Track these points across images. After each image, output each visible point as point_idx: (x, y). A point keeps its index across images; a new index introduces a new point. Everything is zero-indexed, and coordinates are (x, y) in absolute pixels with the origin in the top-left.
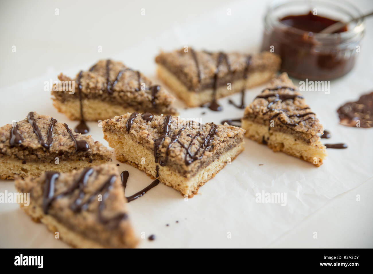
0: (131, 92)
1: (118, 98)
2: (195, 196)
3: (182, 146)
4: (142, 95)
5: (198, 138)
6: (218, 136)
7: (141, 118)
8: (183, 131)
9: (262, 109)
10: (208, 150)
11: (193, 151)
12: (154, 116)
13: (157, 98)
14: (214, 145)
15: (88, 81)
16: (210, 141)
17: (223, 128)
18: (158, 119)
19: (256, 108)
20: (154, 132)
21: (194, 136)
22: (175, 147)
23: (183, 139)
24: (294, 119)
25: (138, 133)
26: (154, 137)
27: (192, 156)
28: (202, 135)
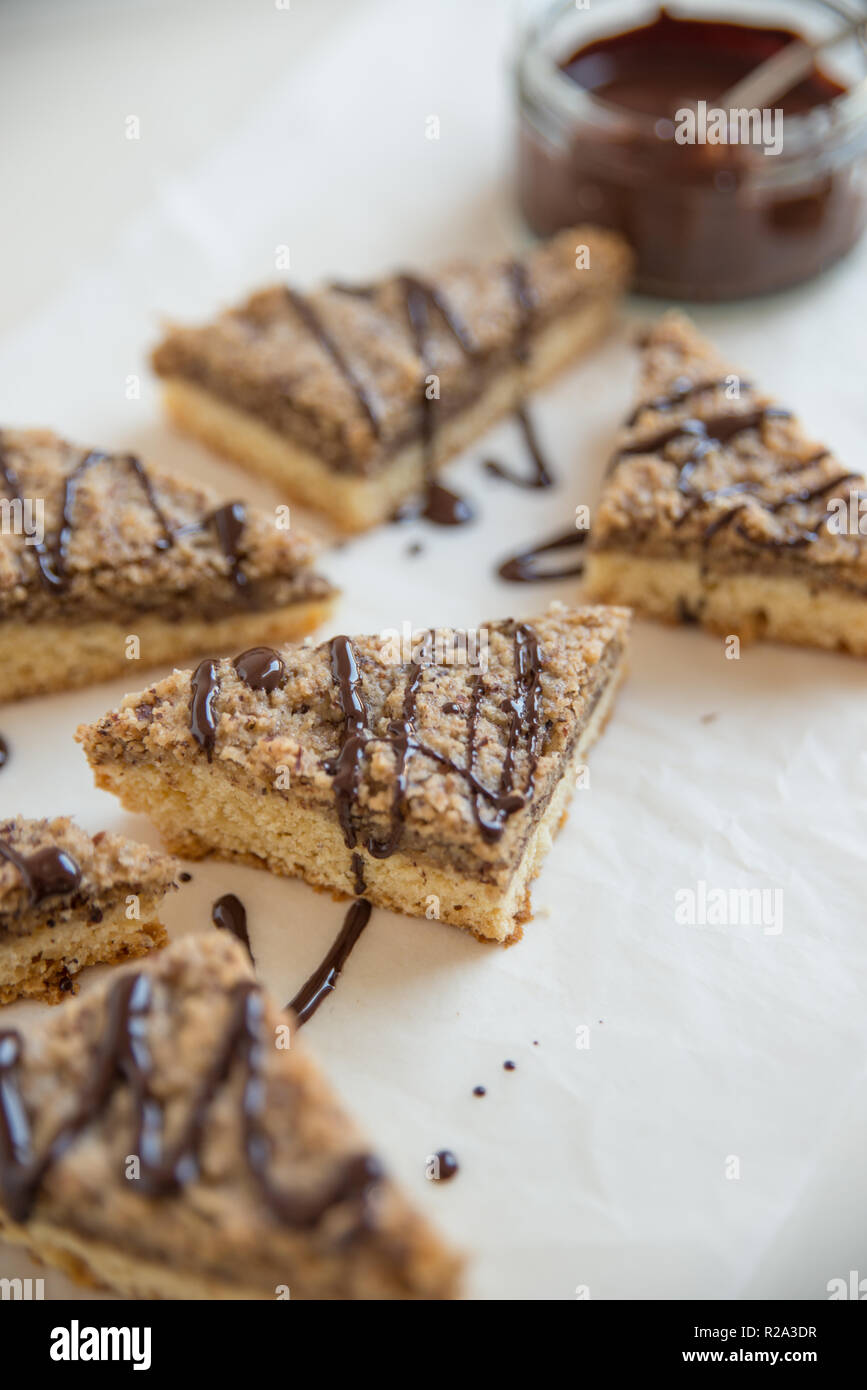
0: (141, 563)
1: (93, 595)
2: (526, 928)
3: (445, 766)
4: (186, 562)
5: (487, 706)
6: (555, 675)
7: (239, 684)
8: (422, 697)
9: (661, 507)
10: (539, 745)
11: (490, 774)
12: (286, 658)
13: (244, 556)
14: (554, 718)
16: (535, 702)
17: (555, 629)
18: (305, 671)
19: (639, 505)
20: (310, 729)
21: (469, 701)
22: (421, 782)
23: (434, 732)
24: (793, 516)
25: (247, 751)
26: (316, 750)
27: (494, 796)
28: (495, 691)
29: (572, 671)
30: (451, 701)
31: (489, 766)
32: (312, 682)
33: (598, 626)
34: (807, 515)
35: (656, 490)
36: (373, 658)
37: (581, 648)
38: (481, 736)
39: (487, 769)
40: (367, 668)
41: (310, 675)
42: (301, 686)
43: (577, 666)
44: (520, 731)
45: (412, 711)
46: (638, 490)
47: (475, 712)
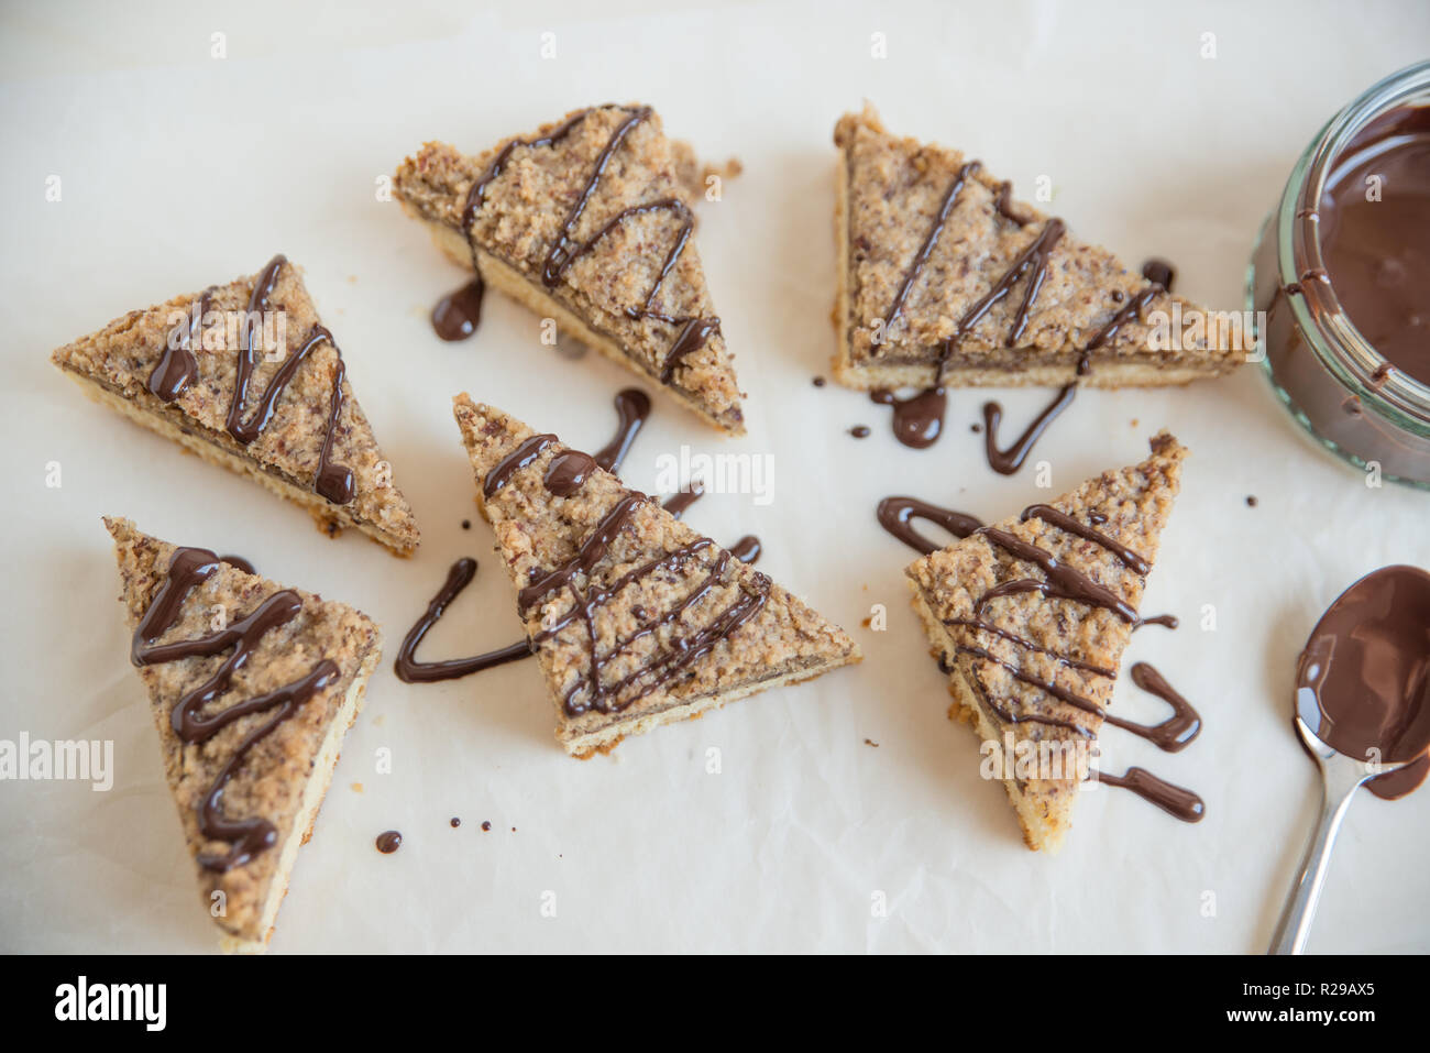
5: (665, 631)
6: (730, 650)
7: (541, 473)
8: (632, 586)
9: (950, 601)
10: (670, 682)
11: (611, 675)
12: (590, 480)
13: (682, 366)
14: (698, 676)
15: (503, 207)
16: (696, 656)
17: (778, 616)
18: (591, 499)
19: (943, 583)
20: (557, 538)
21: (657, 617)
22: (562, 643)
23: (610, 616)
24: (1026, 694)
25: (506, 519)
26: (546, 555)
27: (601, 690)
28: (682, 625)
29: (742, 657)
30: (644, 606)
31: (616, 671)
32: (585, 511)
33: (811, 639)
34: (1034, 703)
35: (964, 585)
36: (637, 531)
37: (770, 647)
38: (635, 647)
39: (613, 670)
40: (627, 535)
41: (589, 506)
42: (576, 508)
43: (749, 657)
44: (667, 665)
45: (616, 589)
46: (955, 572)
47: (652, 627)
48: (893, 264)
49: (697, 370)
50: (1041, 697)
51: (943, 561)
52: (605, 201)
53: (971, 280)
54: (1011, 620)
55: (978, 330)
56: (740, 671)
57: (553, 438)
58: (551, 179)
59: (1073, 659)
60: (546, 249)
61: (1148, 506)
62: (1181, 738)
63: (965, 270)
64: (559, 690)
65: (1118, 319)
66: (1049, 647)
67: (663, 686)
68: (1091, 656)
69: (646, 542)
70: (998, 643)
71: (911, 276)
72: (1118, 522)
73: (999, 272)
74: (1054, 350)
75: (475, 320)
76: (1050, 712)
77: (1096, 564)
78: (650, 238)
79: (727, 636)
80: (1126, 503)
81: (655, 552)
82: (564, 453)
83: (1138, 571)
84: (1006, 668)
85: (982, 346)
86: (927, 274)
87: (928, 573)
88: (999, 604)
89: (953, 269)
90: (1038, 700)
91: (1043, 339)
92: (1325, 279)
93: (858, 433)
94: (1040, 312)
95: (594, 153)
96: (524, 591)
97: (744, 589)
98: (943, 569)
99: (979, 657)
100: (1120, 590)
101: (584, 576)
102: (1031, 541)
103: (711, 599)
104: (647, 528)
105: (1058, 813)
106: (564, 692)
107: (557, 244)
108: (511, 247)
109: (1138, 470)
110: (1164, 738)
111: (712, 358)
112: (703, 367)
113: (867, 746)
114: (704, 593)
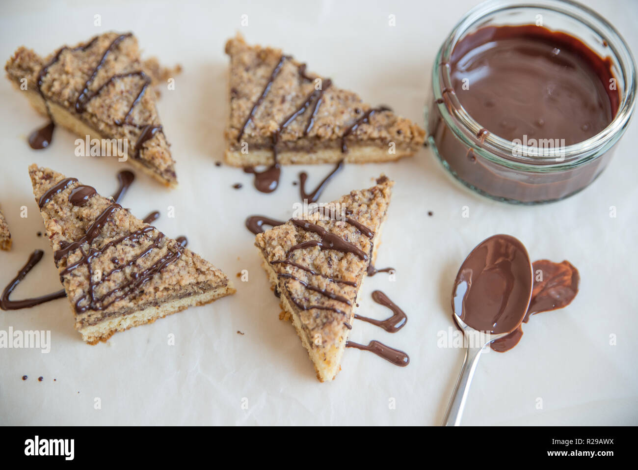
0: (107, 124)
3: (89, 277)
5: (128, 270)
6: (161, 278)
7: (67, 195)
8: (112, 248)
9: (274, 252)
10: (131, 296)
11: (100, 292)
12: (93, 198)
13: (143, 148)
14: (145, 292)
15: (56, 76)
16: (144, 282)
17: (187, 263)
18: (93, 207)
19: (270, 244)
20: (76, 227)
21: (124, 263)
22: (75, 276)
23: (100, 263)
24: (312, 296)
25: (50, 218)
26: (70, 236)
27: (94, 299)
28: (137, 266)
29: (167, 281)
30: (118, 258)
31: (103, 289)
32: (89, 213)
33: (203, 273)
34: (316, 300)
35: (281, 245)
36: (115, 222)
37: (182, 276)
38: (112, 277)
39: (101, 289)
40: (111, 224)
41: (91, 210)
42: (85, 212)
43: (171, 281)
44: (129, 286)
45: (103, 251)
46: (276, 239)
47: (122, 268)
48: (248, 99)
49: (150, 149)
50: (319, 297)
51: (270, 234)
52: (106, 71)
53: (287, 106)
54: (304, 260)
55: (290, 128)
56: (166, 289)
57: (75, 180)
58: (80, 63)
59: (336, 279)
60: (77, 94)
61: (373, 206)
62: (397, 326)
63: (283, 101)
64: (73, 300)
65: (359, 122)
66: (323, 273)
67: (127, 298)
68: (344, 277)
69: (120, 228)
70: (297, 271)
71: (257, 104)
72: (358, 213)
73: (299, 102)
74: (327, 137)
75: (50, 140)
76: (323, 303)
77: (346, 232)
78: (128, 88)
79: (160, 272)
80: (362, 205)
81: (125, 233)
82: (80, 186)
83: (368, 236)
84: (301, 283)
85: (292, 136)
86: (265, 104)
87: (264, 240)
88: (298, 253)
89: (278, 101)
90: (318, 298)
91: (321, 132)
92: (453, 93)
93: (237, 187)
94: (319, 119)
95: (102, 50)
96: (57, 252)
97: (169, 249)
98: (270, 238)
99: (287, 278)
100: (359, 244)
101: (88, 245)
102: (314, 223)
103: (153, 255)
104: (120, 220)
105: (331, 358)
106: (75, 300)
107: (82, 92)
108: (59, 94)
109: (368, 190)
110: (389, 326)
111: (158, 142)
112: (153, 147)
113: (239, 334)
114: (150, 251)
